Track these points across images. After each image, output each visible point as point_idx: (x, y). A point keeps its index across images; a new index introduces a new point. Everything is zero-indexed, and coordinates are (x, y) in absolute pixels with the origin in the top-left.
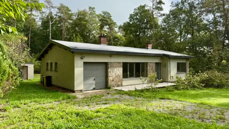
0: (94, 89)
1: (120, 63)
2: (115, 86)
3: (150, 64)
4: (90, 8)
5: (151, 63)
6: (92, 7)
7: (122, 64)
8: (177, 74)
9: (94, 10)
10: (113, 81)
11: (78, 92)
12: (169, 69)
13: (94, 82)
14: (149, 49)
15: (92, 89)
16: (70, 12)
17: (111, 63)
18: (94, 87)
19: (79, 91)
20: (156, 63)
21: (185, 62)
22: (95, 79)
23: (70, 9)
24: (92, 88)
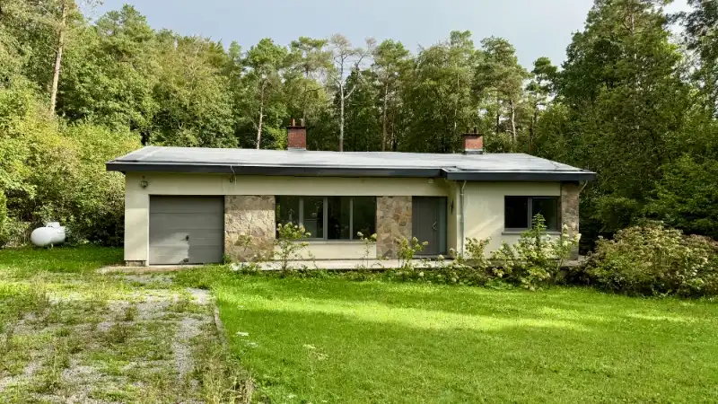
0: (186, 262)
1: (266, 197)
2: (247, 259)
3: (389, 201)
4: (455, 35)
5: (391, 197)
6: (462, 31)
7: (273, 201)
8: (503, 234)
9: (469, 39)
10: (238, 244)
11: (134, 265)
12: (458, 217)
13: (186, 245)
14: (472, 153)
15: (178, 262)
16: (404, 59)
17: (234, 197)
18: (187, 257)
19: (137, 263)
20: (414, 198)
21: (558, 194)
22: (187, 238)
23: (405, 49)
24: (181, 260)
